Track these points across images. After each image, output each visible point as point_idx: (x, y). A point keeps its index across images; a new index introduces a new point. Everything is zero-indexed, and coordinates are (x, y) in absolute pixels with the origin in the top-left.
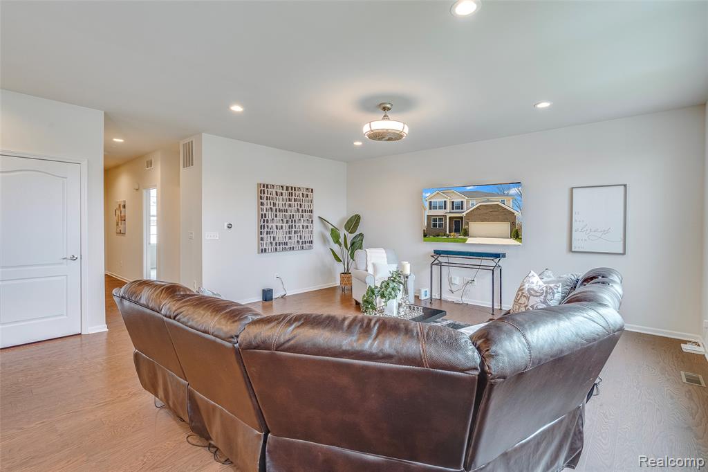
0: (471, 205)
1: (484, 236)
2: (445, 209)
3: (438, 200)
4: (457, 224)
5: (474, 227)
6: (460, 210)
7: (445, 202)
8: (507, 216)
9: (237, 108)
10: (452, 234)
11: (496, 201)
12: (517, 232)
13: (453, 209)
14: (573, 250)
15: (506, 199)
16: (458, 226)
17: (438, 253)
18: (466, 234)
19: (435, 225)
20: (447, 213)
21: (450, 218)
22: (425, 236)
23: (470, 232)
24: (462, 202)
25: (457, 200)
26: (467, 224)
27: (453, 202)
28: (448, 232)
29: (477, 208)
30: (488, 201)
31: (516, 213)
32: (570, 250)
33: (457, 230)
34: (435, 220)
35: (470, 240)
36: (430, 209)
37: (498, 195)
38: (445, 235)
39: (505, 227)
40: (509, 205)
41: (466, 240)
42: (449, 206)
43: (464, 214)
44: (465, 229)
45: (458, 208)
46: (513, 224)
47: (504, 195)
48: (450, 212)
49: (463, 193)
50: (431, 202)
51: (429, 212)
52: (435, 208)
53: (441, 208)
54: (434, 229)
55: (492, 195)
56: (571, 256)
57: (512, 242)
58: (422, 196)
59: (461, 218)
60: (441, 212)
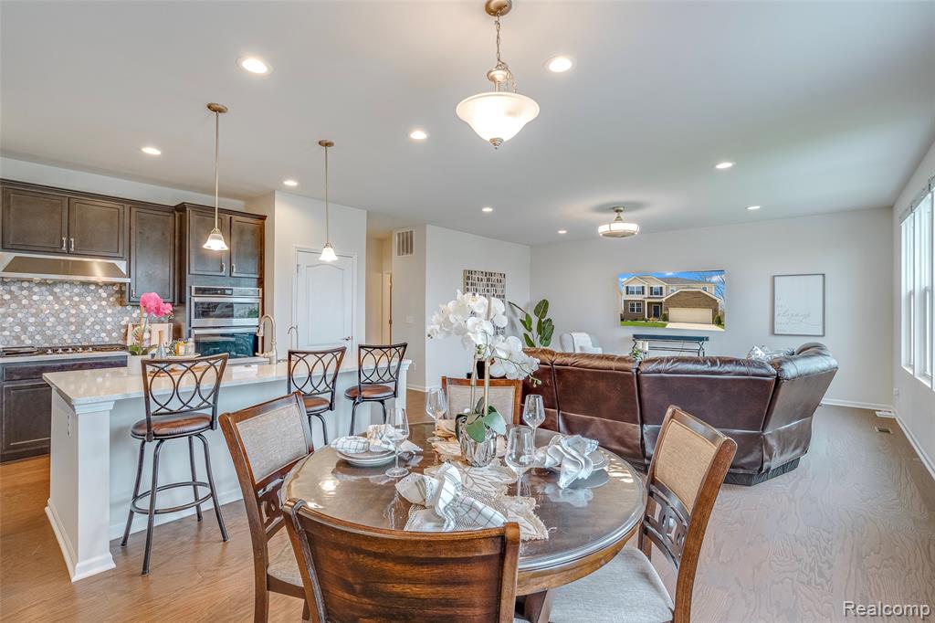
0: (670, 291)
1: (683, 321)
2: (643, 294)
3: (636, 285)
4: (656, 309)
5: (674, 312)
6: (659, 296)
7: (643, 287)
8: (710, 303)
9: (487, 210)
10: (651, 319)
11: (698, 288)
12: (719, 318)
13: (651, 294)
14: (776, 332)
15: (707, 286)
16: (658, 311)
17: (637, 337)
18: (666, 318)
19: (632, 310)
20: (645, 298)
21: (649, 303)
22: (622, 320)
23: (670, 317)
24: (661, 288)
25: (656, 286)
26: (667, 309)
27: (651, 288)
28: (646, 317)
29: (677, 294)
30: (689, 288)
31: (718, 300)
32: (773, 333)
33: (656, 315)
34: (633, 305)
35: (669, 325)
36: (627, 294)
37: (699, 282)
38: (643, 320)
39: (708, 313)
40: (711, 293)
41: (666, 325)
42: (647, 291)
43: (664, 300)
44: (665, 315)
45: (657, 293)
46: (715, 311)
47: (705, 282)
48: (649, 298)
49: (661, 279)
50: (627, 287)
51: (624, 297)
52: (632, 293)
53: (638, 293)
54: (631, 313)
55: (693, 282)
56: (774, 338)
57: (715, 328)
58: (617, 280)
59: (661, 303)
60: (639, 297)
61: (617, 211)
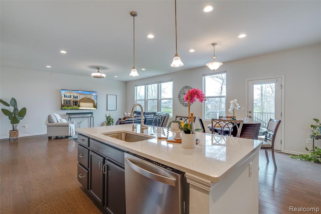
0: (80, 97)
1: (85, 107)
3: (68, 94)
5: (81, 104)
7: (71, 95)
8: (92, 101)
9: (63, 52)
10: (74, 106)
11: (89, 97)
12: (95, 106)
13: (74, 98)
15: (92, 96)
16: (76, 103)
17: (68, 114)
18: (79, 106)
19: (67, 103)
20: (72, 99)
21: (73, 101)
22: (62, 107)
23: (80, 106)
24: (77, 96)
25: (76, 95)
26: (79, 103)
27: (74, 96)
28: (72, 106)
29: (83, 98)
31: (95, 101)
32: (107, 110)
33: (76, 105)
34: (67, 101)
35: (80, 108)
36: (65, 97)
37: (89, 95)
39: (92, 104)
40: (93, 98)
42: (72, 97)
43: (78, 100)
45: (76, 98)
46: (94, 104)
49: (78, 93)
50: (65, 95)
51: (63, 98)
52: (67, 97)
53: (69, 97)
54: (65, 105)
55: (87, 95)
56: (107, 111)
57: (94, 109)
58: (60, 92)
59: (77, 101)
60: (69, 99)
61: (98, 69)
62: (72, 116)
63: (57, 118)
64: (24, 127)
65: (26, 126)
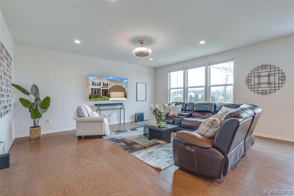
0: (111, 85)
1: (115, 97)
2: (100, 85)
3: (97, 81)
4: (105, 92)
5: (112, 94)
6: (107, 87)
7: (100, 82)
8: (123, 90)
10: (103, 97)
11: (120, 84)
12: (126, 95)
13: (104, 86)
15: (123, 83)
16: (106, 93)
18: (109, 96)
19: (95, 93)
20: (101, 87)
21: (102, 90)
22: (90, 98)
23: (111, 96)
24: (108, 83)
25: (106, 82)
26: (110, 92)
27: (104, 83)
28: (101, 96)
29: (113, 86)
30: (117, 84)
31: (126, 89)
32: (137, 100)
33: (105, 95)
34: (95, 91)
35: (110, 99)
36: (93, 85)
37: (120, 82)
38: (100, 97)
39: (122, 94)
40: (124, 86)
41: (109, 99)
42: (102, 84)
45: (106, 86)
46: (125, 93)
47: (122, 82)
48: (102, 87)
49: (108, 80)
50: (93, 82)
51: (91, 87)
52: (95, 85)
53: (98, 85)
54: (95, 95)
56: (137, 102)
57: (124, 99)
58: (88, 78)
59: (107, 90)
60: (98, 87)
61: (142, 43)
62: (101, 108)
63: (88, 111)
64: (48, 121)
65: (50, 120)
